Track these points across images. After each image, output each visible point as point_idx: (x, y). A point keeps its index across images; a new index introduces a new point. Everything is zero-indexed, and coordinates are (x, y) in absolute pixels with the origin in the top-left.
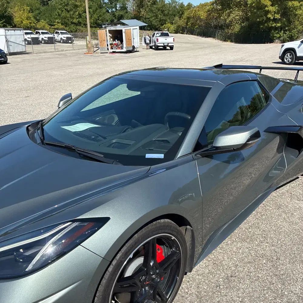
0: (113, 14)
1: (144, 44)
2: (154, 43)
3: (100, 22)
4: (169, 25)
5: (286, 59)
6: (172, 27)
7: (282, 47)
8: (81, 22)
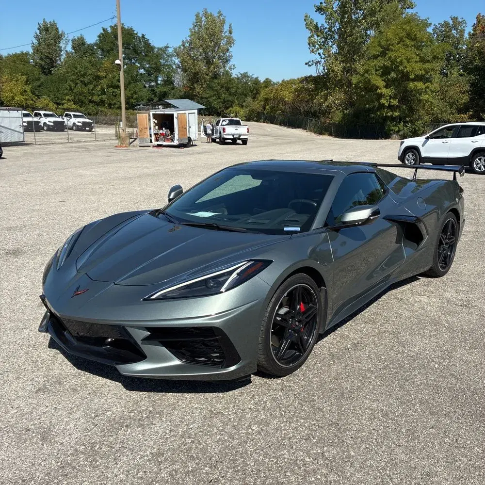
0: (152, 90)
1: (203, 136)
2: (219, 135)
3: (134, 101)
4: (238, 108)
5: (408, 160)
6: (242, 112)
7: (401, 145)
8: (105, 100)
